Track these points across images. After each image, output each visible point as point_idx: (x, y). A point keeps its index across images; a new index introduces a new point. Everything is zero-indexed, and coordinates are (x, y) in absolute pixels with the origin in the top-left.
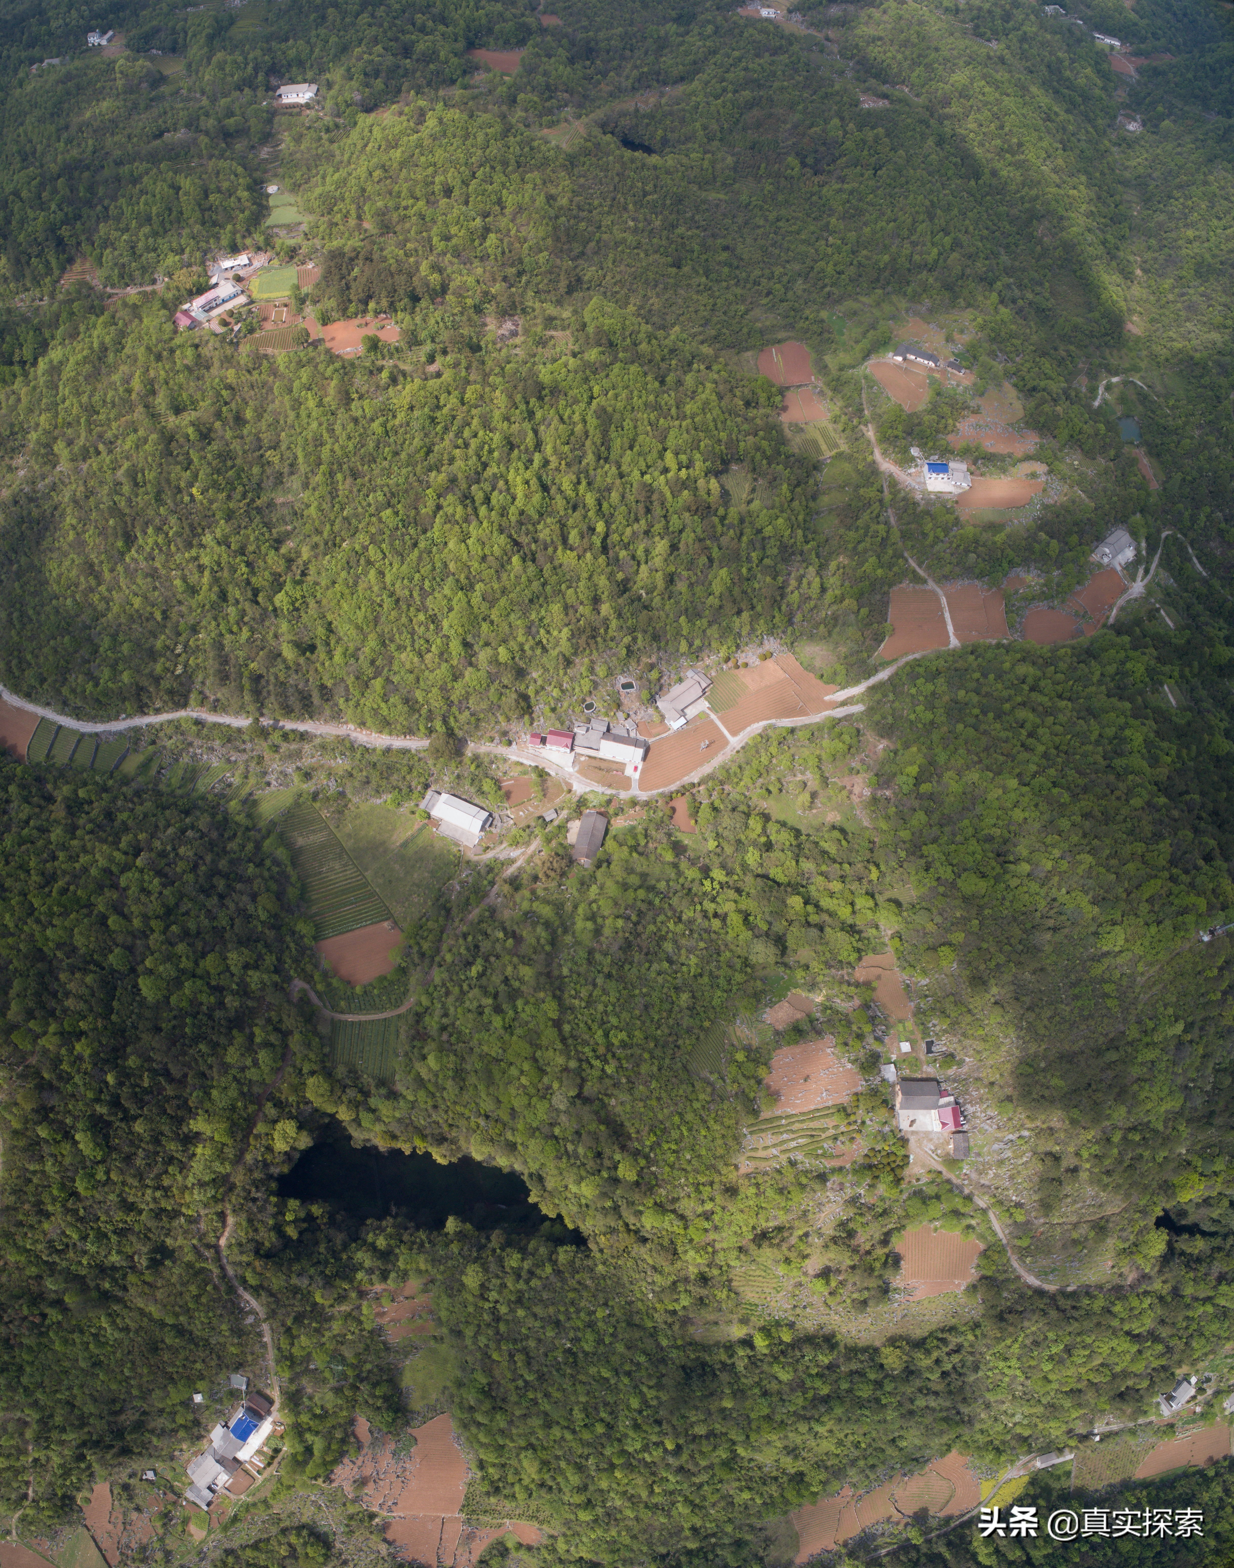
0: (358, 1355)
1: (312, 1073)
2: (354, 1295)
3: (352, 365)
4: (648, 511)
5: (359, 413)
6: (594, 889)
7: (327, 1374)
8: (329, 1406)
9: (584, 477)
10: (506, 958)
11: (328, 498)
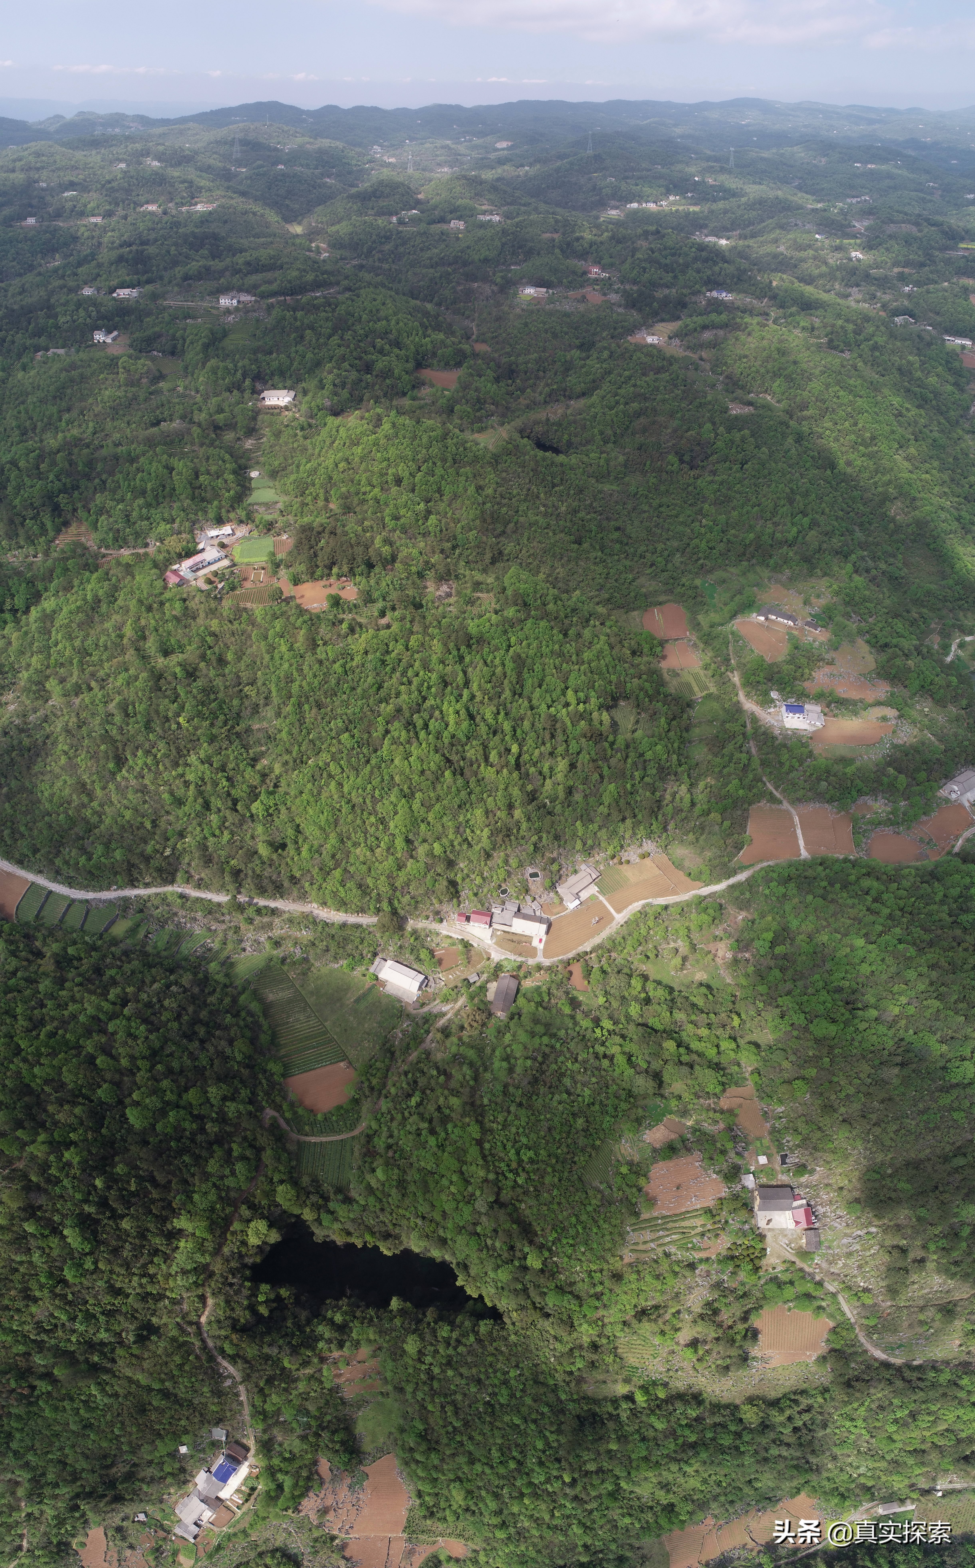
0: (319, 1408)
1: (282, 1182)
2: (316, 1360)
3: (318, 617)
4: (553, 736)
5: (324, 656)
6: (508, 1037)
7: (294, 1425)
8: (296, 1451)
9: (502, 709)
10: (439, 1091)
11: (297, 725)
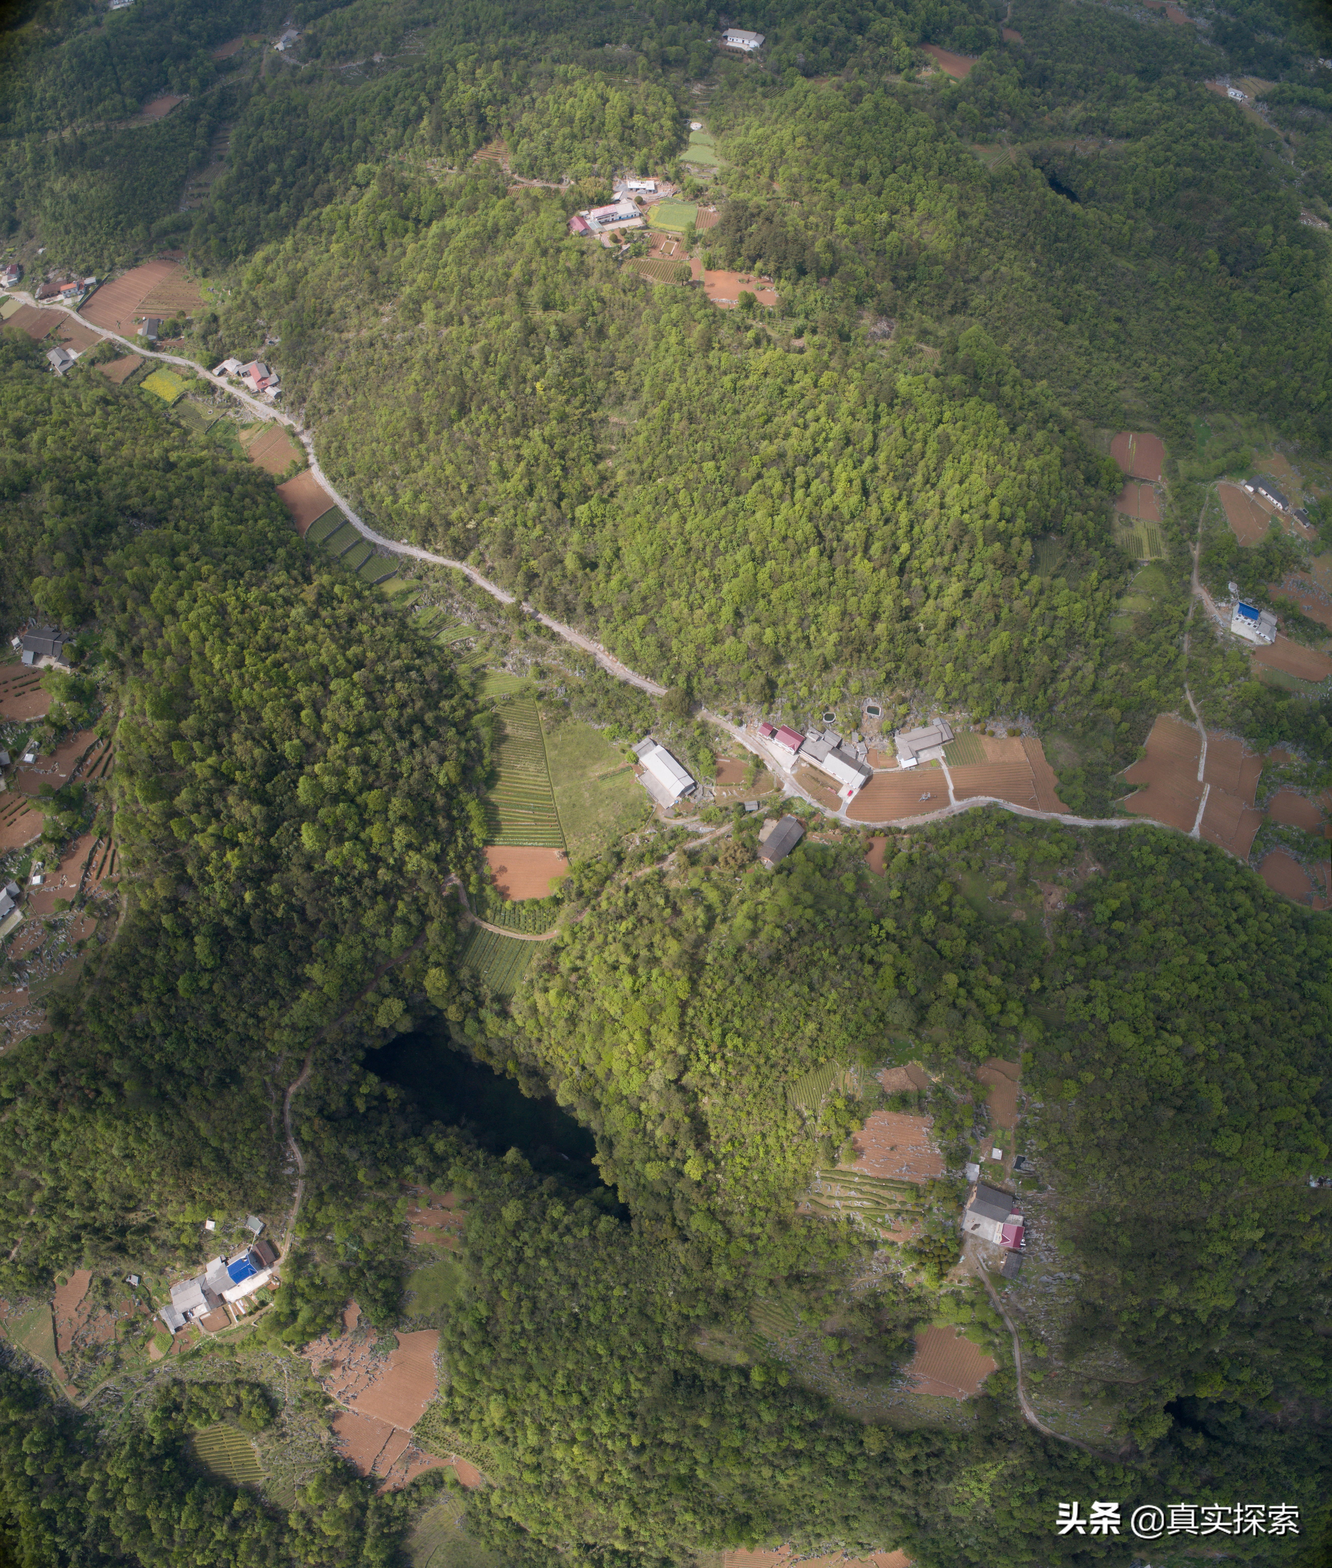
0: (376, 1243)
1: (437, 965)
2: (395, 1185)
3: (723, 315)
4: (955, 549)
5: (715, 363)
6: (766, 892)
7: (340, 1250)
8: (330, 1281)
9: (906, 495)
10: (659, 925)
11: (659, 433)
